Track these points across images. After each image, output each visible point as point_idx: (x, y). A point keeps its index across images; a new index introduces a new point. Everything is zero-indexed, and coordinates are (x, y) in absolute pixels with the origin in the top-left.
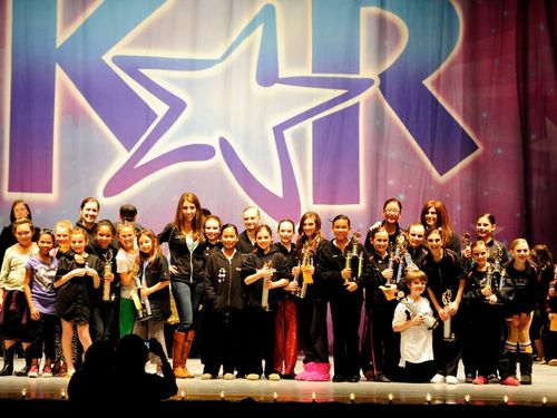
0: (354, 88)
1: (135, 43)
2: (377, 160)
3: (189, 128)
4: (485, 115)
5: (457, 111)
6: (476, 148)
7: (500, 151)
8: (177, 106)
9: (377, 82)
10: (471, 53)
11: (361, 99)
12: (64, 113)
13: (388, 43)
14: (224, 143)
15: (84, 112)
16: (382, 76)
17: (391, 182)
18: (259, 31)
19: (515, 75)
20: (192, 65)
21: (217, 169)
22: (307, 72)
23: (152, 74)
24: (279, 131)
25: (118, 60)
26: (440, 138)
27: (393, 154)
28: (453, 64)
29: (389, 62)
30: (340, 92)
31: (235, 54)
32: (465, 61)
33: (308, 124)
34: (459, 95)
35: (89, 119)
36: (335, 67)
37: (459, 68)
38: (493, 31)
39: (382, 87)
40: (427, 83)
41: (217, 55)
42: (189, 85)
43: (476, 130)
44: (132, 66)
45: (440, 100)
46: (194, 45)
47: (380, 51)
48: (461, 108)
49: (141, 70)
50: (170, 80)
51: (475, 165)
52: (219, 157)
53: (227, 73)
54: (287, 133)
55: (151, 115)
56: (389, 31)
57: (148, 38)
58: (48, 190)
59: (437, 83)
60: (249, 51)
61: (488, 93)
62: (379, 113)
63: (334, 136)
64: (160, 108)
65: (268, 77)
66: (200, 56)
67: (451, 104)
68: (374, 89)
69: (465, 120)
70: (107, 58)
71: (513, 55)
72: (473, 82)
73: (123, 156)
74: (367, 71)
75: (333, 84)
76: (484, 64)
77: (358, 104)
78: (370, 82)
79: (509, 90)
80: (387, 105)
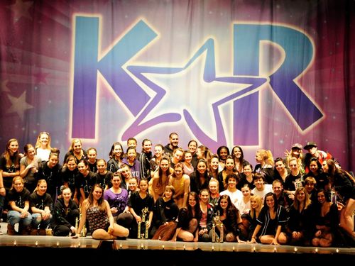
0: (256, 83)
1: (139, 59)
2: (268, 122)
3: (167, 105)
4: (326, 98)
5: (312, 96)
6: (322, 116)
7: (334, 118)
8: (161, 93)
9: (269, 80)
10: (319, 65)
11: (260, 89)
12: (101, 96)
13: (274, 59)
14: (186, 113)
15: (112, 96)
16: (271, 77)
17: (276, 134)
18: (205, 53)
19: (343, 77)
20: (169, 71)
21: (182, 126)
22: (231, 75)
23: (147, 76)
24: (215, 106)
25: (130, 68)
26: (302, 110)
27: (277, 119)
28: (309, 71)
29: (275, 69)
30: (248, 86)
31: (193, 64)
32: (316, 69)
33: (231, 102)
34: (312, 87)
35: (114, 100)
36: (246, 73)
37: (313, 73)
38: (331, 53)
39: (271, 83)
40: (296, 81)
41: (183, 66)
42: (168, 81)
43: (322, 106)
44: (137, 71)
45: (303, 90)
46: (170, 61)
47: (270, 64)
48: (314, 95)
49: (142, 74)
50: (158, 79)
51: (321, 125)
52: (183, 120)
53: (188, 75)
54: (220, 107)
55: (147, 97)
56: (275, 54)
57: (146, 57)
58: (92, 136)
59: (301, 81)
60: (200, 62)
61: (328, 86)
62: (269, 97)
63: (246, 109)
64: (152, 94)
65: (210, 77)
66: (173, 66)
67: (308, 91)
68: (267, 84)
69: (316, 100)
70: (124, 67)
71: (342, 66)
72: (320, 80)
73: (132, 119)
74: (263, 74)
75: (245, 81)
76: (326, 71)
77: (258, 92)
78: (264, 80)
79: (339, 85)
80: (274, 93)
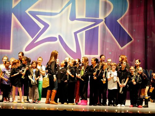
0: (97, 22)
1: (35, 8)
2: (103, 43)
3: (50, 32)
4: (134, 30)
5: (127, 29)
6: (132, 40)
7: (138, 41)
8: (46, 26)
9: (104, 20)
10: (131, 13)
11: (99, 25)
12: (14, 27)
13: (107, 9)
14: (60, 37)
15: (20, 27)
16: (105, 19)
17: (107, 49)
18: (71, 5)
19: (143, 19)
20: (51, 14)
21: (58, 44)
22: (84, 17)
23: (40, 17)
24: (75, 34)
25: (30, 12)
26: (122, 37)
27: (108, 41)
28: (126, 16)
29: (108, 15)
30: (93, 23)
31: (63, 11)
32: (129, 15)
33: (84, 32)
34: (127, 25)
35: (21, 29)
36: (92, 16)
37: (128, 17)
38: (137, 6)
39: (105, 22)
40: (118, 21)
41: (58, 11)
42: (50, 20)
43: (132, 35)
44: (34, 14)
45: (122, 26)
46: (52, 9)
47: (105, 12)
49: (36, 15)
50: (45, 18)
51: (131, 45)
52: (58, 41)
53: (61, 16)
54: (78, 34)
55: (39, 28)
56: (108, 7)
57: (39, 6)
58: (9, 49)
59: (121, 21)
60: (68, 10)
61: (136, 24)
62: (104, 29)
63: (91, 35)
64: (42, 26)
65: (73, 18)
66: (53, 12)
67: (125, 27)
68: (103, 22)
69: (129, 32)
70: (27, 12)
71: (143, 13)
72: (131, 21)
73: (31, 40)
74: (101, 17)
75: (92, 21)
76: (135, 16)
77: (98, 27)
78: (102, 20)
79: (142, 24)
80: (107, 27)
